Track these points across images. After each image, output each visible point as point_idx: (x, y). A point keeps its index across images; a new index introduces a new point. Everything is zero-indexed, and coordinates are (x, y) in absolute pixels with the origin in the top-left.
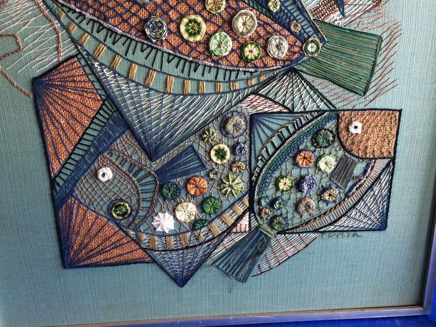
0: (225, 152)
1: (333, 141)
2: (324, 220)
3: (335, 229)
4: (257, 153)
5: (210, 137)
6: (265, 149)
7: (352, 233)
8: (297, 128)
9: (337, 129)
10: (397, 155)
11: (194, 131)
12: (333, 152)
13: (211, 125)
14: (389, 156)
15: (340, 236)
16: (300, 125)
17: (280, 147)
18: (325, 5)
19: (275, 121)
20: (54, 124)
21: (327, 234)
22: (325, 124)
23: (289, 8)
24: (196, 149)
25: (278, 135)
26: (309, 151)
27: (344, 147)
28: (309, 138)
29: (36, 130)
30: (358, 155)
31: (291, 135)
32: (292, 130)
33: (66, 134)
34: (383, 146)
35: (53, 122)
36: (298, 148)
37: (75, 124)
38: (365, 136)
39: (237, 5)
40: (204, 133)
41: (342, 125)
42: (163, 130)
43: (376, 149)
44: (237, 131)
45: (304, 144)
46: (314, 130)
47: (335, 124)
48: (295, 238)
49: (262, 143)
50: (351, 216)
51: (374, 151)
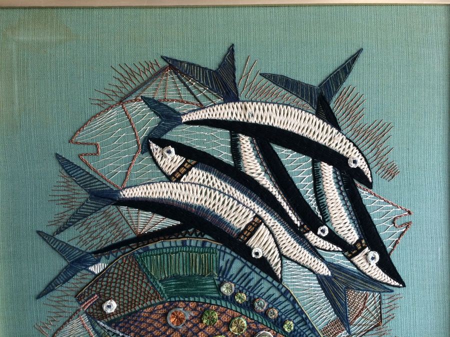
18: (333, 326)
23: (301, 328)
39: (257, 326)
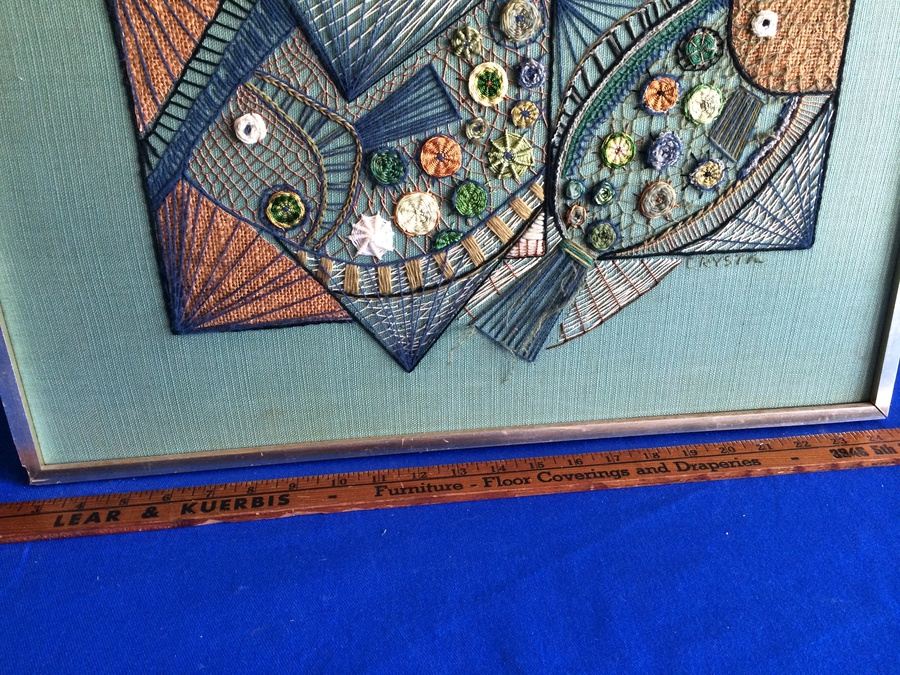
0: (498, 80)
1: (719, 56)
2: (691, 228)
3: (713, 248)
4: (564, 82)
5: (468, 44)
6: (580, 72)
7: (746, 255)
8: (647, 26)
9: (728, 28)
10: (843, 87)
11: (435, 31)
12: (718, 81)
13: (469, 19)
14: (828, 89)
15: (723, 262)
16: (653, 19)
17: (610, 68)
19: (601, 9)
20: (140, 14)
21: (697, 258)
22: (705, 17)
24: (439, 74)
25: (608, 41)
26: (670, 76)
27: (739, 67)
28: (671, 48)
29: (102, 27)
30: (768, 85)
31: (634, 41)
32: (636, 30)
33: (166, 37)
34: (818, 66)
35: (138, 9)
36: (647, 71)
37: (185, 13)
38: (784, 42)
40: (456, 35)
41: (739, 19)
42: (370, 29)
43: (802, 73)
44: (524, 31)
45: (660, 61)
46: (681, 30)
47: (723, 17)
48: (634, 267)
49: (574, 59)
50: (746, 220)
51: (798, 77)
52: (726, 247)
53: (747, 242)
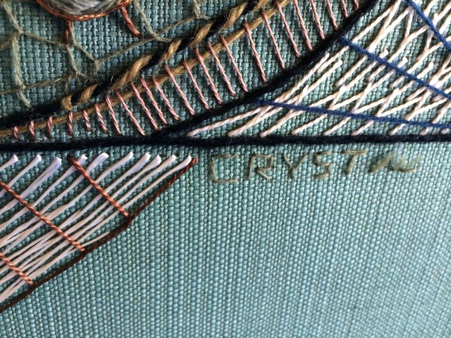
15: (306, 168)
21: (238, 156)
48: (44, 178)
50: (372, 49)
52: (315, 126)
53: (372, 115)
